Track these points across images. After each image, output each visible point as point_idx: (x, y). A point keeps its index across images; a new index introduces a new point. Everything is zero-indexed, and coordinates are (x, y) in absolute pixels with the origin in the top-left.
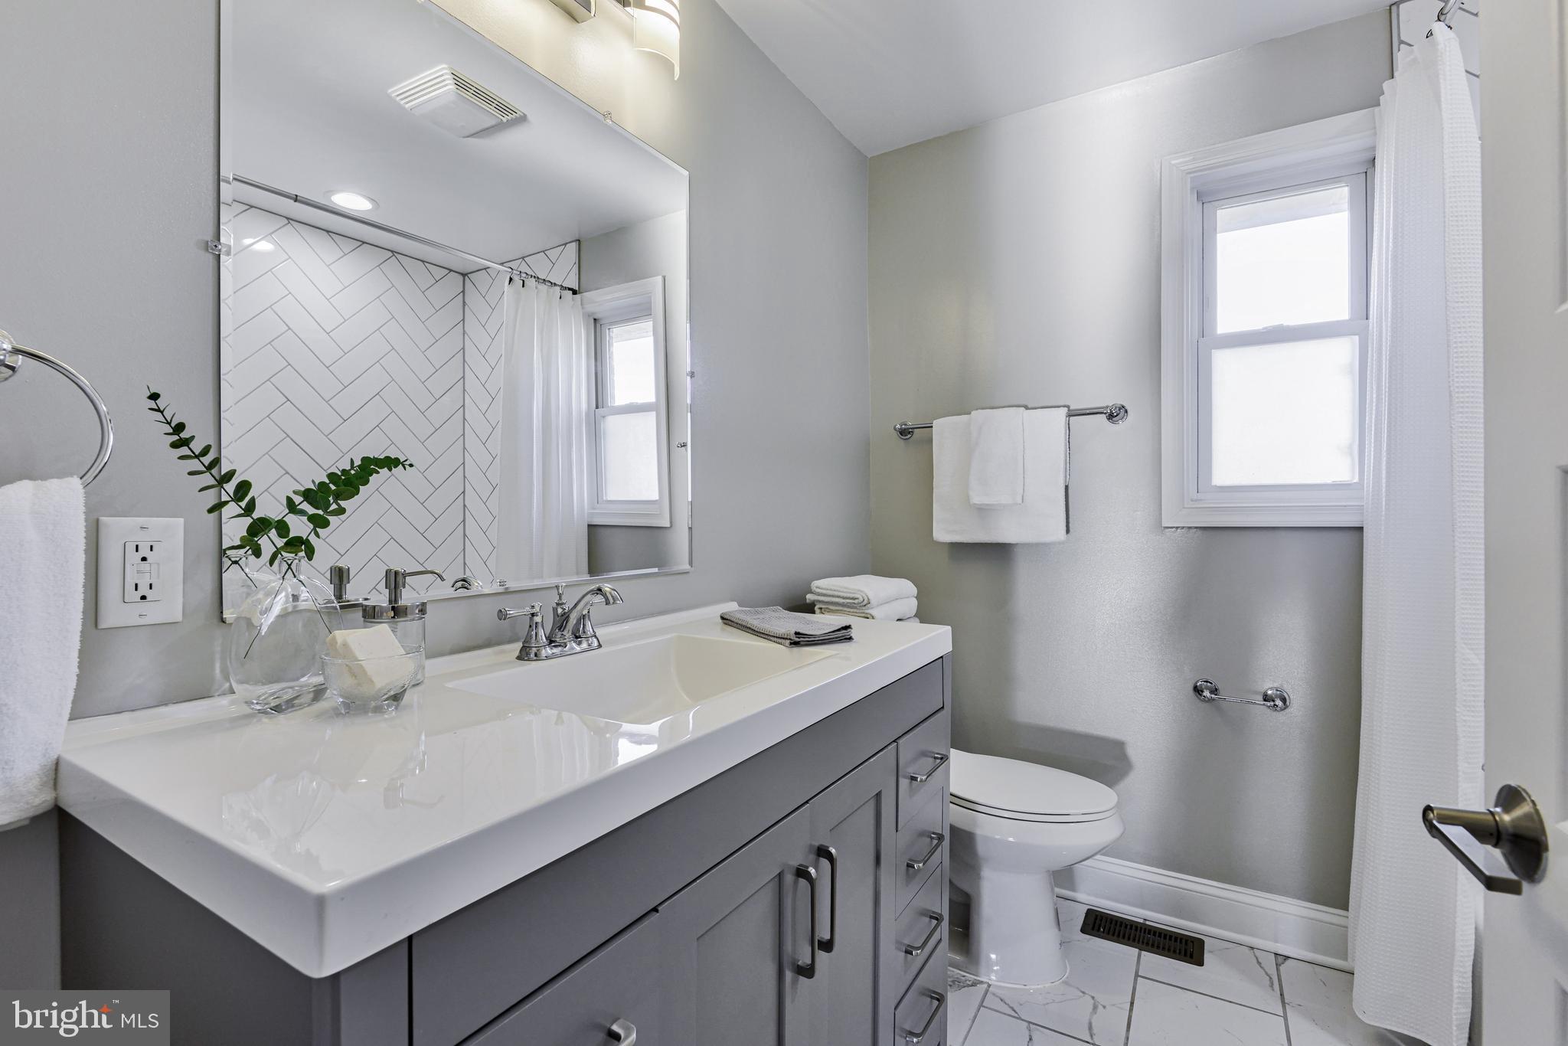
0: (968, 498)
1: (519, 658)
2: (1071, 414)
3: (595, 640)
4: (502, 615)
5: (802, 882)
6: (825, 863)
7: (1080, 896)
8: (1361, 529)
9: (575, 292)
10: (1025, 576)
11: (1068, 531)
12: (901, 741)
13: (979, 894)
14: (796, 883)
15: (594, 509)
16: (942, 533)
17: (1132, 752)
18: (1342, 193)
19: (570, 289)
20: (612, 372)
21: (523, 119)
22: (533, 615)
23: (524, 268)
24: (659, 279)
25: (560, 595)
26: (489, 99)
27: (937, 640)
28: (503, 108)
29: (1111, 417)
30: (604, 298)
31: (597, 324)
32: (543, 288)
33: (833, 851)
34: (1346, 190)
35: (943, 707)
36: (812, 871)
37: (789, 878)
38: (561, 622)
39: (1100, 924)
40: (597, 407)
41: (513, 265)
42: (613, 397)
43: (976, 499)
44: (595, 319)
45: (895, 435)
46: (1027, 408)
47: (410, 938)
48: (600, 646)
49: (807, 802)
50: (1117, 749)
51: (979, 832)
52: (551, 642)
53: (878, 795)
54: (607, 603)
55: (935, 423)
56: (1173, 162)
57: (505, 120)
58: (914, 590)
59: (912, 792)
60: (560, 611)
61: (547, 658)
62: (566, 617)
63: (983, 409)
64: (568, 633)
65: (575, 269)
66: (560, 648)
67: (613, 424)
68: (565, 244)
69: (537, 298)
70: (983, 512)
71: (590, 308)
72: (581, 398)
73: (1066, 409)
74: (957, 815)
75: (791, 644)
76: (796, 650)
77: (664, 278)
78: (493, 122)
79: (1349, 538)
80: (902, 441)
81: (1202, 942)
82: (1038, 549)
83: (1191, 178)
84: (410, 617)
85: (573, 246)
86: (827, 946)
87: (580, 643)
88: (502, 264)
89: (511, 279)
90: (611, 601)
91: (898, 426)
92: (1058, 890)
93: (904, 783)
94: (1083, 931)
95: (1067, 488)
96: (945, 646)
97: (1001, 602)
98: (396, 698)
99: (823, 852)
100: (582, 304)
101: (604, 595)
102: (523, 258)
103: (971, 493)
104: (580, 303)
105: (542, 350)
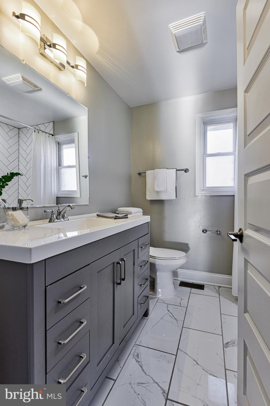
0: (154, 189)
1: (49, 222)
2: (177, 170)
3: (67, 218)
4: (45, 211)
5: (118, 265)
6: (123, 262)
7: (179, 279)
8: (234, 196)
9: (53, 135)
10: (167, 207)
11: (176, 197)
12: (139, 239)
13: (156, 278)
14: (117, 265)
15: (58, 193)
16: (148, 198)
17: (190, 246)
18: (231, 125)
19: (51, 134)
20: (63, 157)
21: (41, 89)
22: (52, 212)
23: (37, 128)
24: (77, 133)
25: (59, 208)
26: (31, 84)
27: (147, 219)
28: (35, 86)
29: (185, 171)
30: (61, 137)
31: (59, 145)
32: (44, 134)
33: (125, 259)
34: (232, 124)
35: (148, 234)
36: (120, 262)
37: (115, 264)
38: (59, 213)
39: (183, 284)
40: (59, 166)
41: (35, 127)
42: (63, 163)
43: (156, 189)
44: (58, 143)
45: (137, 175)
46: (167, 169)
47: (45, 260)
48: (68, 220)
49: (119, 249)
50: (186, 245)
51: (156, 263)
52: (57, 218)
53: (134, 250)
54: (71, 208)
55: (147, 172)
56: (198, 115)
57: (36, 89)
58: (142, 211)
59: (142, 251)
60: (59, 211)
61: (56, 222)
62: (60, 212)
63: (158, 169)
64: (61, 216)
65: (53, 129)
66: (59, 220)
67: (63, 171)
68: (50, 122)
69: (42, 137)
70: (158, 192)
71: (57, 140)
72: (54, 163)
73: (176, 169)
74: (151, 260)
75: (114, 218)
76: (116, 220)
77: (78, 133)
78: (32, 89)
79: (232, 198)
80: (139, 176)
81: (204, 285)
82: (170, 201)
83: (202, 119)
84: (25, 210)
85: (52, 123)
86: (124, 279)
87: (64, 219)
88: (31, 126)
89: (35, 131)
90: (72, 208)
91: (138, 173)
92: (174, 278)
93: (140, 249)
94: (179, 286)
95: (176, 187)
96: (149, 220)
97: (161, 214)
98: (25, 226)
99: (122, 260)
100: (55, 139)
101: (71, 207)
102: (37, 125)
103: (155, 188)
104: (54, 138)
105: (43, 150)
